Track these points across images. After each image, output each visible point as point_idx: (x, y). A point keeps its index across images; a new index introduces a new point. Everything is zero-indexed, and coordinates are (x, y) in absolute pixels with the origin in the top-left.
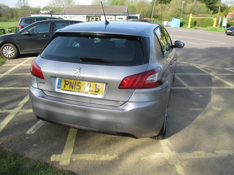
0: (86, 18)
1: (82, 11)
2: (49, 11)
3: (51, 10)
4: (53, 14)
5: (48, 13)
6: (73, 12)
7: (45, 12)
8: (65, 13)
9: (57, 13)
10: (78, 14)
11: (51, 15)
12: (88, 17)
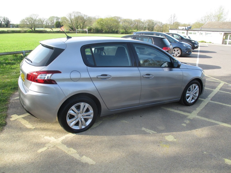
0: (224, 36)
1: (223, 28)
2: (187, 27)
3: (189, 27)
4: (190, 30)
5: (185, 29)
6: (212, 28)
7: (183, 28)
8: (202, 30)
9: (194, 29)
10: (216, 30)
11: (187, 31)
12: (226, 34)
